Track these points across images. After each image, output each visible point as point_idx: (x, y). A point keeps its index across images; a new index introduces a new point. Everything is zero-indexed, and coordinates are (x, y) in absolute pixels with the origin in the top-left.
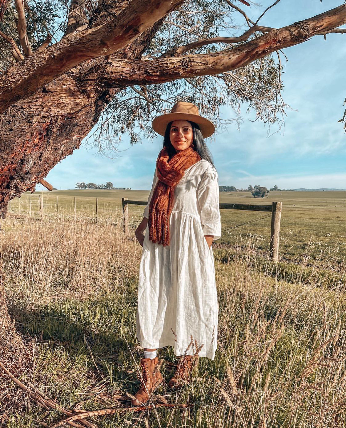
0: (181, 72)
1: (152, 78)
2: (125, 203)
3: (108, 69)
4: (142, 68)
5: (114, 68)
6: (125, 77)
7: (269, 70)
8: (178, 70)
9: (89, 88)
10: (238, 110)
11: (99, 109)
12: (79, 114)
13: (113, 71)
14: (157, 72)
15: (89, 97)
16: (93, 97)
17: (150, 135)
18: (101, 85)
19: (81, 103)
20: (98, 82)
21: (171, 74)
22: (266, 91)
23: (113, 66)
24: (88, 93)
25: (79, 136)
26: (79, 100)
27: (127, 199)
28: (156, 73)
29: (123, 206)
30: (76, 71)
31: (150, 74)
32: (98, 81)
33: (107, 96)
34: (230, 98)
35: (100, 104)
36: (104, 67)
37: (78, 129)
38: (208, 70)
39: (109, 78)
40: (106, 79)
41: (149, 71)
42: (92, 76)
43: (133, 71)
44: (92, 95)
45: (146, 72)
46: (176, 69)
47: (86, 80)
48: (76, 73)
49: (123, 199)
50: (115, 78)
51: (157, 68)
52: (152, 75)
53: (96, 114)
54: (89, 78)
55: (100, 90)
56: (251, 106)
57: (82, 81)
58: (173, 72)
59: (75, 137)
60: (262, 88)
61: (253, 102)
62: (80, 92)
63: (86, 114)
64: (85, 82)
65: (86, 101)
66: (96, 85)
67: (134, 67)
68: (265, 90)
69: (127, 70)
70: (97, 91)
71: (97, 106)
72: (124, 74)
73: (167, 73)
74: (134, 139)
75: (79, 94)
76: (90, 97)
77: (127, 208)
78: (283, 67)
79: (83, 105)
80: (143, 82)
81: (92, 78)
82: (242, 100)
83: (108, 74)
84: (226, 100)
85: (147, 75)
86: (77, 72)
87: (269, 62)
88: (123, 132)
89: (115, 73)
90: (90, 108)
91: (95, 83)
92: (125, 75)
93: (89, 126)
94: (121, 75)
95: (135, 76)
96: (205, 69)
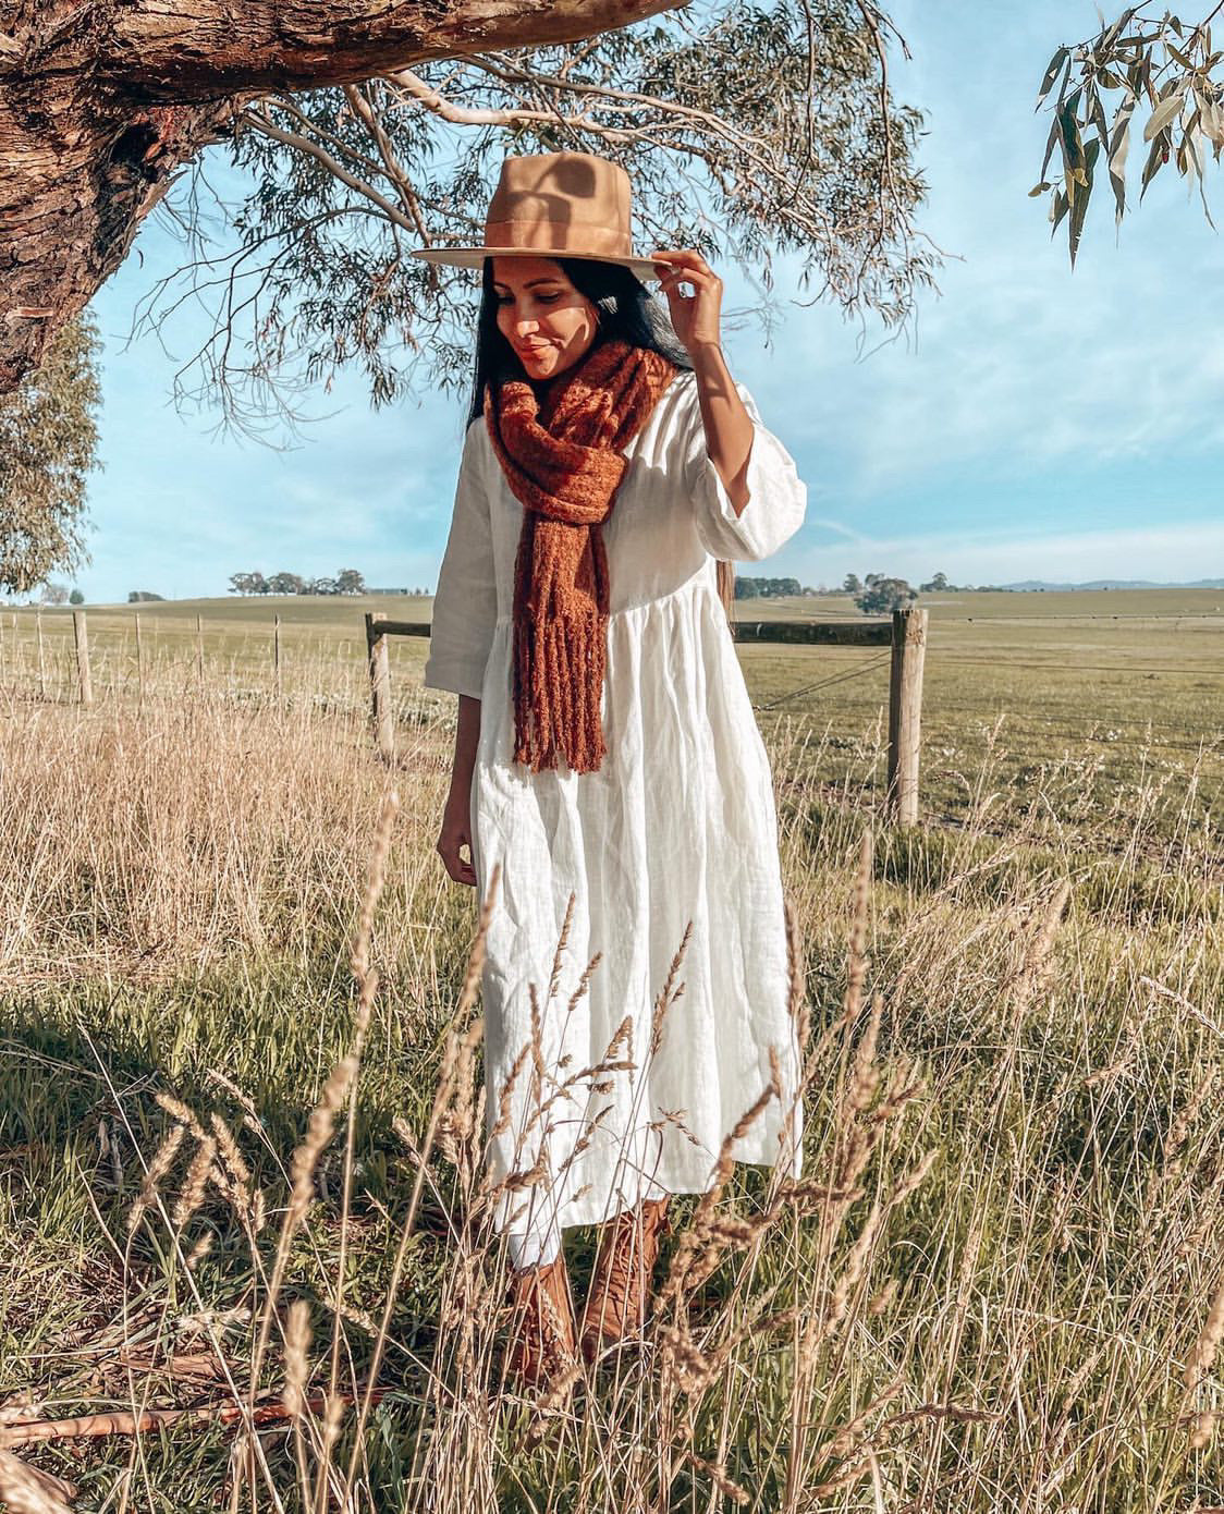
0: (418, 27)
1: (309, 58)
2: (375, 631)
3: (126, 26)
4: (261, 15)
5: (151, 18)
6: (197, 54)
7: (874, 126)
8: (406, 22)
9: (55, 109)
10: (766, 276)
11: (115, 199)
12: (23, 217)
13: (144, 30)
14: (323, 32)
15: (59, 147)
16: (78, 146)
17: (451, 376)
18: (103, 92)
19: (28, 173)
20: (89, 80)
21: (379, 40)
22: (864, 206)
23: (145, 12)
24: (53, 128)
25: (36, 312)
26: (21, 157)
27: (385, 618)
28: (319, 38)
29: (371, 642)
30: (12, 46)
31: (295, 40)
32: (87, 75)
33: (153, 150)
34: (737, 235)
35: (119, 180)
36: (109, 18)
37: (24, 280)
38: (530, 21)
39: (129, 60)
40: (120, 66)
41: (291, 28)
42: (64, 57)
43: (226, 31)
44: (72, 138)
45: (282, 35)
46: (400, 15)
47: (41, 76)
48: (11, 54)
49: (368, 617)
50: (156, 59)
51: (321, 14)
52: (305, 47)
53: (103, 224)
54: (56, 66)
55: (103, 114)
56: (813, 261)
57: (28, 78)
58: (387, 29)
59: (18, 312)
60: (852, 197)
61: (820, 246)
62: (18, 124)
63: (57, 216)
64: (38, 82)
65: (50, 161)
66: (84, 93)
67: (229, 13)
68: (863, 202)
69: (203, 26)
70: (90, 120)
71: (104, 186)
72: (188, 42)
73: (364, 34)
74: (383, 386)
75: (18, 131)
76: (65, 147)
77: (385, 650)
78: (925, 115)
79: (38, 179)
80: (280, 78)
81: (64, 65)
82: (781, 243)
83: (124, 43)
84: (721, 240)
85: (286, 45)
86: (16, 49)
87: (872, 98)
88: (341, 360)
89: (152, 38)
90: (73, 192)
91: (78, 83)
92: (196, 48)
93: (81, 271)
94: (179, 48)
95: (234, 51)
96: (515, 16)
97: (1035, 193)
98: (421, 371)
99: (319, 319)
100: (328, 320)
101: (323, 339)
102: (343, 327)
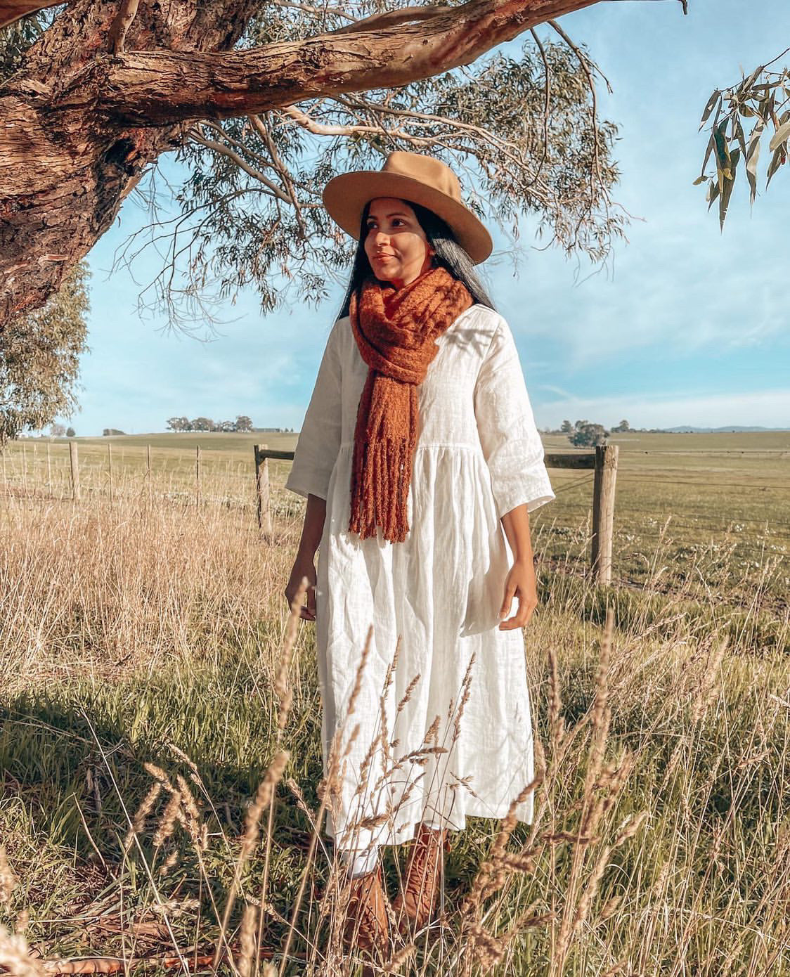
0: (301, 78)
1: (232, 98)
2: (260, 457)
3: (116, 77)
4: (201, 70)
5: (132, 72)
6: (161, 95)
7: (586, 134)
8: (293, 75)
9: (71, 129)
10: (515, 230)
11: (108, 186)
12: (50, 197)
13: (128, 80)
14: (240, 81)
15: (74, 154)
16: (85, 153)
17: (311, 294)
18: (102, 120)
19: (54, 169)
20: (92, 111)
21: (275, 86)
22: (579, 185)
23: (128, 68)
24: (70, 141)
25: (57, 258)
26: (49, 160)
27: (267, 448)
28: (238, 85)
29: (258, 463)
30: (44, 89)
31: (222, 86)
32: (92, 108)
33: (131, 156)
34: (496, 204)
35: (110, 174)
36: (106, 72)
37: (51, 237)
38: (371, 74)
39: (118, 99)
40: (112, 103)
41: (220, 78)
42: (77, 96)
43: (180, 81)
44: (81, 148)
45: (213, 83)
46: (290, 70)
47: (63, 108)
48: (44, 94)
49: (256, 447)
50: (134, 98)
51: (240, 70)
52: (229, 90)
53: (100, 202)
54: (72, 102)
55: (101, 133)
56: (545, 221)
57: (55, 110)
58: (281, 79)
59: (46, 257)
60: (571, 180)
61: (549, 211)
62: (48, 139)
63: (72, 197)
64: (60, 112)
65: (67, 162)
66: (90, 119)
67: (182, 69)
68: (578, 183)
69: (165, 77)
70: (92, 137)
71: (100, 178)
72: (155, 87)
73: (266, 83)
74: (268, 301)
75: (48, 143)
76: (77, 153)
77: (266, 469)
78: (619, 126)
79: (60, 173)
80: (213, 111)
81: (77, 102)
82: (525, 209)
83: (116, 88)
84: (486, 207)
85: (217, 90)
86: (47, 91)
87: (585, 116)
88: (242, 284)
89: (133, 85)
90: (81, 182)
91: (86, 113)
92: (160, 91)
93: (85, 232)
94: (150, 91)
95: (185, 93)
96: (363, 71)
97: (697, 182)
98: (293, 290)
99: (229, 258)
100: (234, 259)
101: (230, 271)
102: (243, 263)
